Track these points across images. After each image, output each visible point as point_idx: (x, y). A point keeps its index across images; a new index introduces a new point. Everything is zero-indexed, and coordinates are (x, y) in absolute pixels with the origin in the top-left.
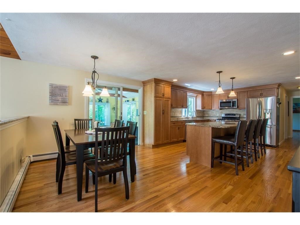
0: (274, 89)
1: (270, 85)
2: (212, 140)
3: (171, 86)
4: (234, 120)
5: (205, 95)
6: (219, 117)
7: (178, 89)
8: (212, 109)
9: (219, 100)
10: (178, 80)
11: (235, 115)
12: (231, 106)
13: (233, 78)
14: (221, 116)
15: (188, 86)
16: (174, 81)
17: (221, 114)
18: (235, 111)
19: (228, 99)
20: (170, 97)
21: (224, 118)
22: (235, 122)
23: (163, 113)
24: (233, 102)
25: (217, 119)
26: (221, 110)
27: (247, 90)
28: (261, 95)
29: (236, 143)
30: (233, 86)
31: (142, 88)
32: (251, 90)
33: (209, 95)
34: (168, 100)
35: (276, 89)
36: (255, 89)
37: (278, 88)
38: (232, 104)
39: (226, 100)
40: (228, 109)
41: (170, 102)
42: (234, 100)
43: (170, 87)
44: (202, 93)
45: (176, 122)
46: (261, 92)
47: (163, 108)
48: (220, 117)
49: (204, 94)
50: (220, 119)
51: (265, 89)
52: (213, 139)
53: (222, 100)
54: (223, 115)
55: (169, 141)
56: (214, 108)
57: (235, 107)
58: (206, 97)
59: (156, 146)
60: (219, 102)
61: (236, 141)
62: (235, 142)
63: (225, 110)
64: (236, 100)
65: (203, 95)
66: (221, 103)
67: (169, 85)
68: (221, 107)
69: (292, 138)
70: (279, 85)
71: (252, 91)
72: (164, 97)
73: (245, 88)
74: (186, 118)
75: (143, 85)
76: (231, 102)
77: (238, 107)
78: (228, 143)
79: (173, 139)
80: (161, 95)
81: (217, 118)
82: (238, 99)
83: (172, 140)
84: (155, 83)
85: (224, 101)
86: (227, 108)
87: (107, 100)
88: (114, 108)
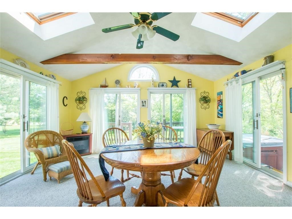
87: (189, 82)
88: (204, 97)
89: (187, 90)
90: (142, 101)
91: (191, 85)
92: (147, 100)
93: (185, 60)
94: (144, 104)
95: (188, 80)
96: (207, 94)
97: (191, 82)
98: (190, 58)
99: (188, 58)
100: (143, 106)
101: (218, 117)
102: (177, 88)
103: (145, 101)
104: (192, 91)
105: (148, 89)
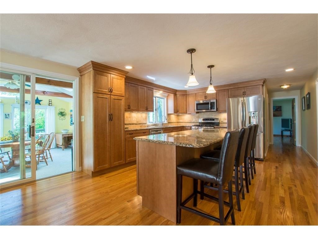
0: (258, 86)
1: (254, 81)
2: (177, 169)
3: (125, 77)
4: (213, 126)
5: (178, 95)
6: (195, 123)
7: (139, 84)
8: (187, 113)
9: (194, 101)
10: (133, 68)
11: (213, 120)
12: (210, 108)
13: (211, 67)
14: (197, 121)
15: (153, 80)
16: (127, 69)
17: (197, 119)
18: (214, 115)
19: (206, 100)
20: (124, 95)
21: (201, 125)
22: (213, 129)
23: (111, 119)
24: (211, 103)
25: (193, 126)
26: (198, 114)
27: (227, 88)
28: (244, 94)
29: (221, 178)
30: (211, 77)
31: (78, 79)
32: (232, 87)
33: (183, 95)
34: (120, 98)
35: (261, 85)
36: (236, 87)
37: (263, 86)
38: (210, 106)
39: (203, 101)
40: (206, 113)
41: (123, 102)
42: (212, 101)
43: (124, 79)
44: (175, 92)
45: (135, 132)
46: (243, 91)
47: (110, 111)
48: (197, 123)
49: (177, 93)
50: (197, 126)
51: (248, 86)
52: (179, 168)
53: (199, 101)
54: (201, 120)
55: (122, 162)
56: (190, 111)
57: (213, 110)
58: (180, 97)
59: (98, 172)
60: (194, 104)
61: (222, 174)
62: (220, 176)
63: (202, 113)
64: (215, 101)
65: (175, 95)
66: (197, 104)
67: (120, 75)
68: (197, 109)
69: (274, 144)
70: (265, 81)
71: (233, 89)
72: (112, 94)
73: (225, 86)
74: (153, 126)
75: (79, 74)
76: (209, 103)
77: (217, 110)
78: (207, 177)
79: (130, 157)
80: (107, 90)
81: (193, 124)
82: (217, 99)
83: (128, 159)
84: (93, 69)
85: (201, 102)
86: (204, 111)
87: (49, 102)
88: (61, 112)
89: (48, 107)
90: (6, 114)
91: (51, 104)
92: (11, 113)
93: (43, 94)
94: (8, 116)
95: (49, 100)
96: (64, 110)
97: (51, 102)
98: (45, 93)
99: (44, 93)
100: (7, 118)
101: (71, 125)
102: (40, 106)
103: (9, 115)
104: (52, 108)
105: (12, 105)
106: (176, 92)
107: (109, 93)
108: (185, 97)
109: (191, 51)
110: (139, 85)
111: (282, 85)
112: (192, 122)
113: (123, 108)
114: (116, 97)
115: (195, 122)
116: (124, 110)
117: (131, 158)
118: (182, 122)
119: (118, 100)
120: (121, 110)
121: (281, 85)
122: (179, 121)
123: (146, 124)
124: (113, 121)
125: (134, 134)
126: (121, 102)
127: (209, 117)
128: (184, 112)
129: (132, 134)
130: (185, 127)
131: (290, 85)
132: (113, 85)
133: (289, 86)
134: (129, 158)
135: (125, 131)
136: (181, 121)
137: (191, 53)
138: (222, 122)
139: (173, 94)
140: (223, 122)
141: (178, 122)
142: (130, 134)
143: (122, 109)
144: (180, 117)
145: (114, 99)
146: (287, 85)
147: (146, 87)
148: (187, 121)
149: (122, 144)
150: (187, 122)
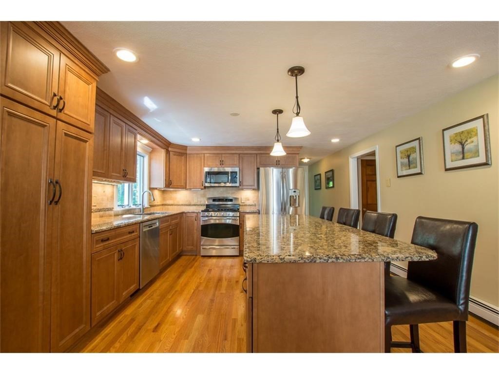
0: (295, 155)
3: (97, 80)
5: (171, 153)
7: (111, 112)
8: (184, 188)
9: (201, 168)
11: (231, 200)
12: (229, 181)
14: (202, 203)
17: (202, 199)
18: (231, 192)
19: (222, 167)
20: (92, 128)
23: (54, 200)
24: (232, 173)
25: (202, 211)
26: (204, 190)
27: (255, 152)
28: (278, 164)
32: (262, 152)
33: (181, 154)
34: (82, 135)
38: (229, 178)
39: (219, 169)
40: (217, 189)
41: (89, 150)
43: (94, 85)
46: (277, 159)
47: (51, 171)
49: (171, 149)
53: (211, 167)
56: (192, 184)
57: (233, 185)
58: (175, 157)
60: (203, 172)
64: (237, 170)
65: (168, 152)
66: (207, 174)
67: (87, 71)
68: (206, 182)
71: (263, 155)
72: (61, 116)
73: (252, 148)
76: (228, 173)
77: (240, 184)
79: (101, 307)
80: (46, 99)
82: (240, 167)
83: (98, 314)
85: (215, 169)
106: (168, 147)
107: (54, 113)
108: (183, 157)
109: (297, 71)
110: (113, 115)
111: (303, 157)
112: (192, 203)
113: (88, 166)
114: (73, 131)
115: (199, 203)
116: (91, 173)
117: (103, 308)
118: (172, 205)
119: (77, 141)
120: (84, 171)
121: (301, 158)
122: (164, 203)
123: (111, 209)
124: (59, 206)
125: (112, 240)
126: (85, 148)
127: (223, 196)
128: (182, 186)
129: (108, 239)
130: (185, 213)
131: (310, 159)
132: (65, 91)
133: (308, 160)
134: (98, 311)
135: (92, 234)
136: (168, 202)
137: (296, 76)
138: (243, 204)
139: (164, 149)
140: (245, 204)
141: (163, 205)
142: (103, 241)
143: (86, 169)
144: (167, 196)
145: (66, 134)
146: (308, 158)
147: (126, 123)
148: (181, 203)
149: (84, 272)
150: (182, 205)
